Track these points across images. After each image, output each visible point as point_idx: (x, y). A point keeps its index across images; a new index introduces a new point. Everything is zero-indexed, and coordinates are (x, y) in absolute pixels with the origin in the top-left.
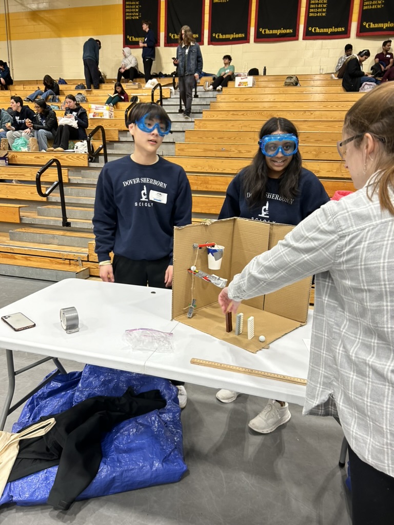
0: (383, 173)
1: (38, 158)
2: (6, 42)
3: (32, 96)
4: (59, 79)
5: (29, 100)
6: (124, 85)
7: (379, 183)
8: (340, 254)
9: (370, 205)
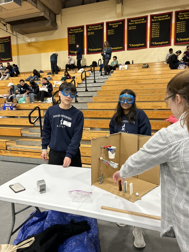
0: (187, 113)
1: (30, 106)
2: (17, 56)
3: (28, 79)
4: (40, 71)
5: (27, 80)
6: (69, 72)
7: (186, 119)
8: (170, 155)
9: (182, 130)
